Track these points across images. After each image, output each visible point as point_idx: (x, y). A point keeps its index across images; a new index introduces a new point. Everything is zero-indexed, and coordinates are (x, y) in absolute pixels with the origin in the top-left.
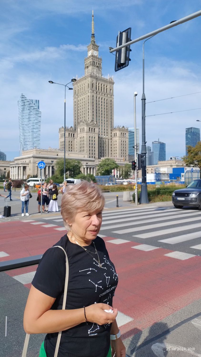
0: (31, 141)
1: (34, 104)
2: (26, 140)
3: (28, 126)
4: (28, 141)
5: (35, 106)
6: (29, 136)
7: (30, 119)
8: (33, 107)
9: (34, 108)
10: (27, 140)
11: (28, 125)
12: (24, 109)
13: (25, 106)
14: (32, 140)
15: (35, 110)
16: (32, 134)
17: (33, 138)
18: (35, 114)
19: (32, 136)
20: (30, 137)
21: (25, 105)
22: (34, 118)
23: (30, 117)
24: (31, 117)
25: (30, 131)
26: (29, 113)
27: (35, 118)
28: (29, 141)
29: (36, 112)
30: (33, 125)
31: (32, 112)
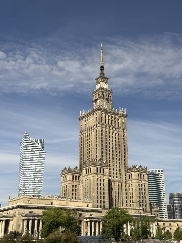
0: (31, 187)
1: (38, 144)
2: (26, 186)
4: (28, 188)
5: (39, 146)
6: (30, 181)
7: (32, 161)
8: (37, 147)
9: (38, 149)
10: (27, 186)
11: (30, 168)
12: (27, 150)
13: (28, 146)
14: (33, 186)
15: (39, 150)
16: (33, 179)
17: (35, 183)
18: (38, 155)
19: (33, 181)
20: (30, 182)
21: (28, 145)
22: (38, 159)
23: (32, 159)
25: (31, 175)
26: (32, 154)
27: (38, 160)
28: (30, 187)
29: (40, 152)
30: (35, 168)
31: (36, 153)
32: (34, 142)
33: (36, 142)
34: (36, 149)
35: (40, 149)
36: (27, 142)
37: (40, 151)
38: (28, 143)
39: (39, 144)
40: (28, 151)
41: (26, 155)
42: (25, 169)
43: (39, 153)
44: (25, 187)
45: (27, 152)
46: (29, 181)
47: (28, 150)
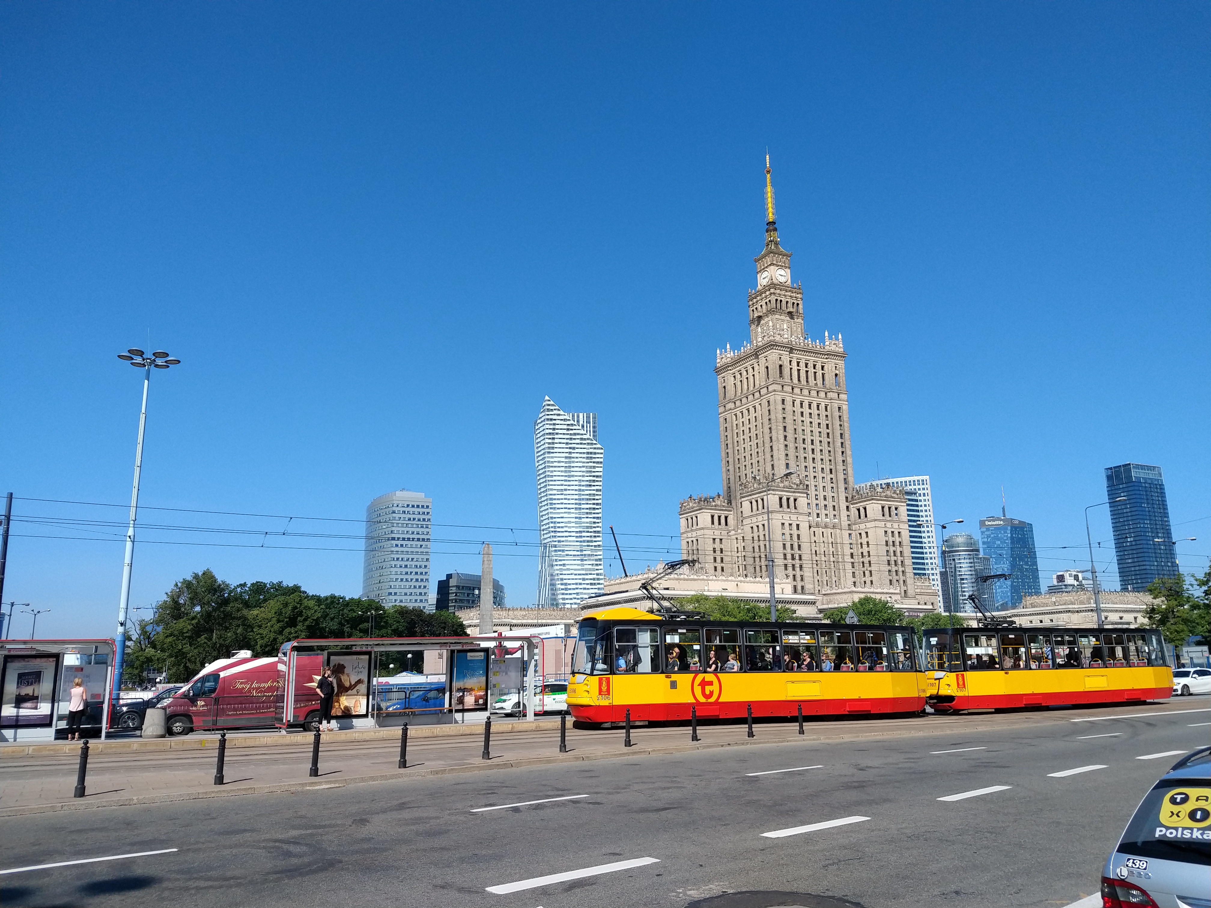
0: (574, 539)
1: (580, 428)
2: (559, 536)
5: (585, 432)
7: (570, 471)
8: (578, 434)
9: (582, 439)
10: (563, 537)
11: (566, 490)
12: (553, 443)
13: (557, 434)
14: (577, 537)
15: (584, 444)
16: (576, 518)
17: (581, 529)
18: (585, 456)
19: (576, 522)
20: (570, 527)
21: (557, 431)
22: (583, 467)
23: (570, 467)
24: (572, 465)
25: (569, 509)
26: (567, 455)
27: (584, 469)
28: (569, 539)
29: (588, 449)
30: (580, 490)
32: (572, 422)
33: (576, 423)
34: (578, 441)
35: (588, 439)
36: (554, 422)
37: (588, 444)
38: (554, 424)
39: (583, 426)
40: (556, 445)
41: (552, 457)
42: (555, 495)
43: (585, 451)
44: (559, 539)
45: (555, 450)
46: (566, 523)
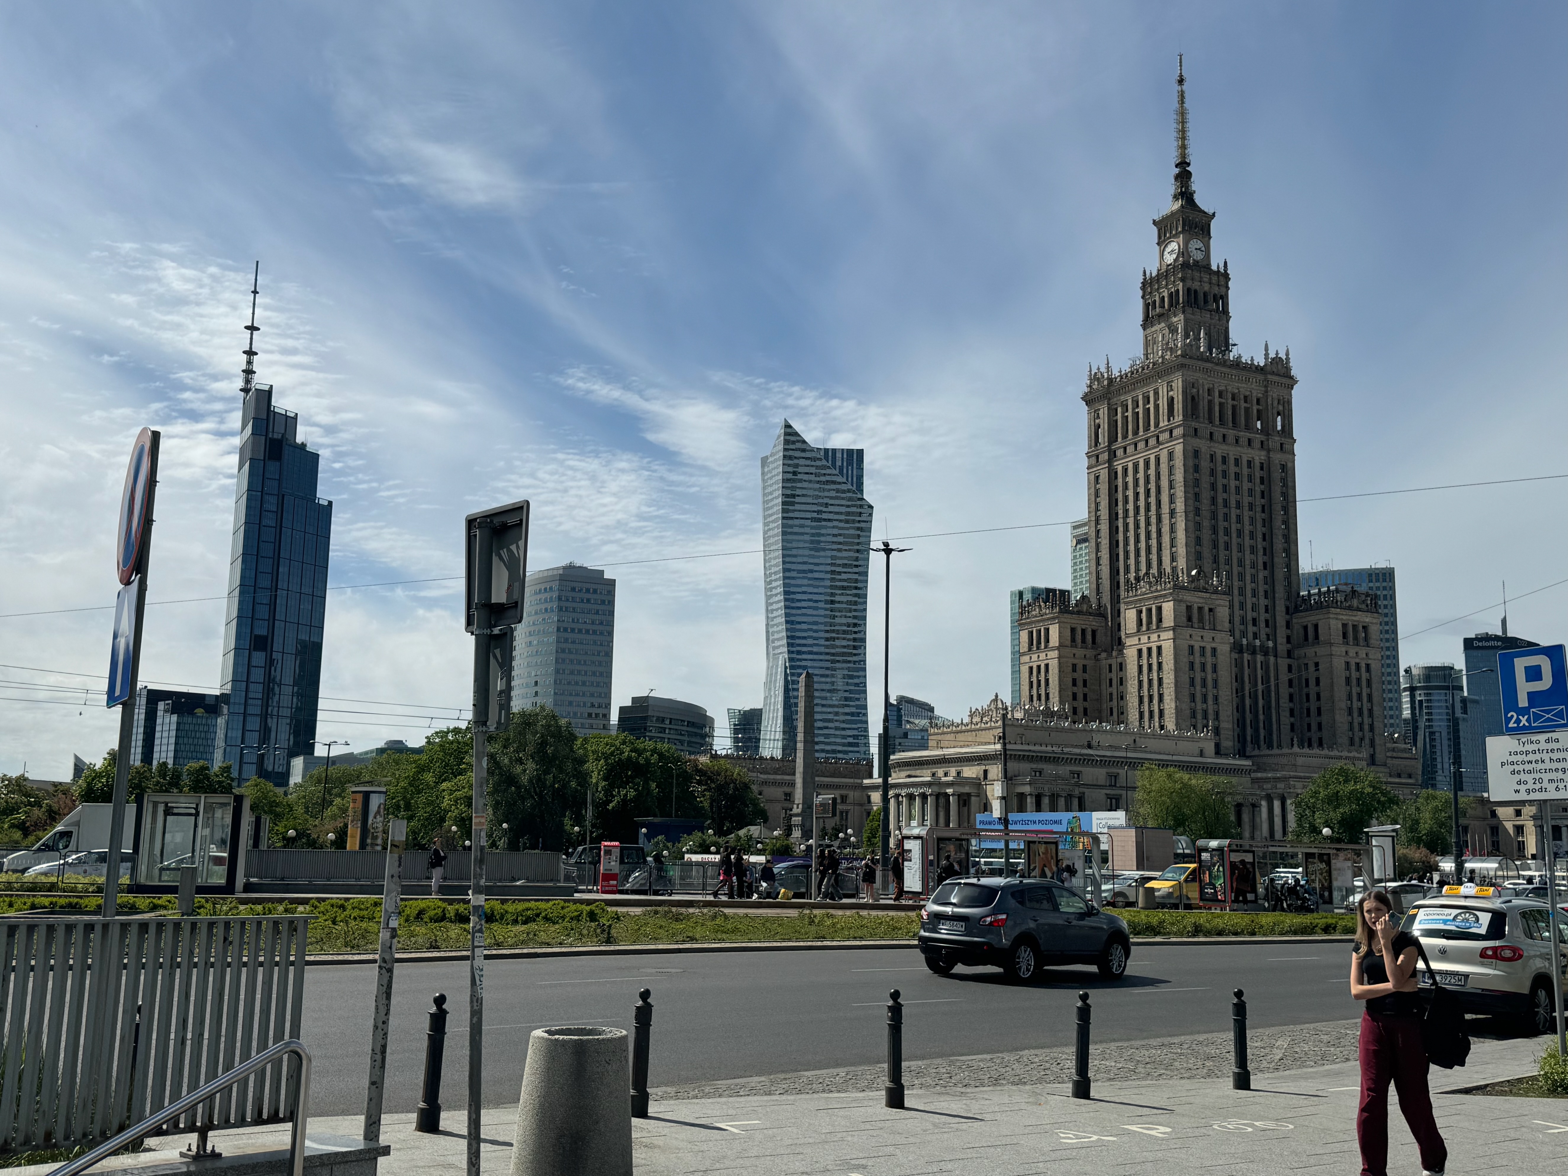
0: (822, 649)
1: (837, 472)
2: (799, 645)
3: (810, 575)
4: (810, 653)
5: (844, 480)
6: (815, 627)
7: (819, 542)
8: (834, 482)
9: (838, 491)
10: (804, 645)
11: (811, 571)
12: (794, 496)
13: (801, 481)
14: (827, 647)
15: (843, 499)
16: (825, 616)
17: (834, 635)
18: (843, 517)
19: (825, 624)
20: (816, 631)
21: (799, 477)
22: (840, 535)
23: (819, 535)
24: (823, 531)
25: (816, 601)
26: (815, 515)
27: (841, 539)
28: (815, 649)
29: (848, 506)
30: (833, 572)
31: (831, 509)
32: (824, 462)
33: (830, 464)
34: (833, 494)
35: (849, 491)
36: (796, 461)
37: (850, 499)
39: (841, 468)
43: (843, 509)
44: (799, 648)
47: (798, 496)
